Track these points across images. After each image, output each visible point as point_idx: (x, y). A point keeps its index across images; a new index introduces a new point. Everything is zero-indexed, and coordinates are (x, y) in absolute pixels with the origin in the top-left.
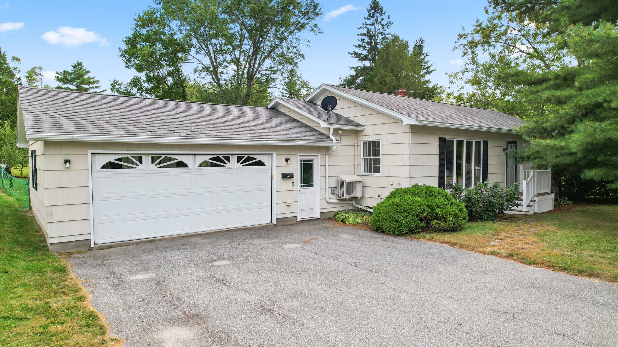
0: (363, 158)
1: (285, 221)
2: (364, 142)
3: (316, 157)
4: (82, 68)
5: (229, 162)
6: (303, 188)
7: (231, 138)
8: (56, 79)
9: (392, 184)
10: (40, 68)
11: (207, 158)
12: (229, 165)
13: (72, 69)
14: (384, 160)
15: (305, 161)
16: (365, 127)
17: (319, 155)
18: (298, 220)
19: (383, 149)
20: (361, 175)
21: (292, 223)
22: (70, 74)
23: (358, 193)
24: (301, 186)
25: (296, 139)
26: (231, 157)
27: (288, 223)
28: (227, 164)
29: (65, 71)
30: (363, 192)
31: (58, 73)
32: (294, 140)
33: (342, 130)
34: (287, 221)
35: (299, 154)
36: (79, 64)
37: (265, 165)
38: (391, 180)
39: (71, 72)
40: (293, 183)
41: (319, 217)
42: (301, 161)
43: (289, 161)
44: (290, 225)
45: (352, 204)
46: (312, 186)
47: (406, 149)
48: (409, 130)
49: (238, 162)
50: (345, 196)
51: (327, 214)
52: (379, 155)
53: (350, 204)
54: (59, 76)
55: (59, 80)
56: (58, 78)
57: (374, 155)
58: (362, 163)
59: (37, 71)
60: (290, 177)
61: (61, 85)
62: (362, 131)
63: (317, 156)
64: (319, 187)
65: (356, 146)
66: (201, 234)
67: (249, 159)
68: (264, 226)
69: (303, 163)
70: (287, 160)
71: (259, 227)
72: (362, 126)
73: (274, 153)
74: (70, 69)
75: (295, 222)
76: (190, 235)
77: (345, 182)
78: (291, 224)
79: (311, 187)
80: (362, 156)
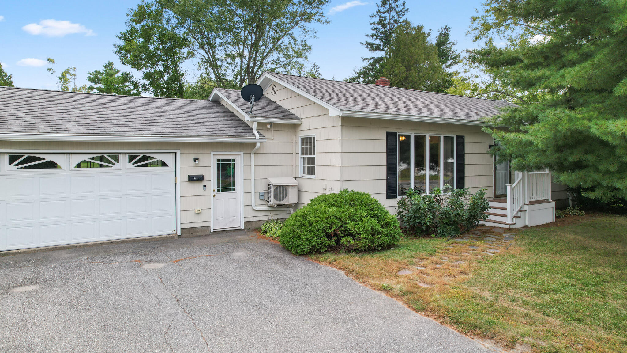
0: (301, 157)
1: (194, 232)
2: (303, 139)
3: (239, 156)
4: (112, 68)
5: (118, 162)
6: (220, 192)
7: (110, 134)
8: (88, 79)
9: (325, 189)
10: (75, 69)
11: (87, 158)
12: (117, 166)
13: (104, 69)
14: (319, 159)
15: (223, 160)
16: (302, 120)
17: (242, 153)
18: (212, 231)
19: (319, 147)
20: (300, 177)
21: (204, 233)
22: (101, 74)
23: (292, 198)
24: (218, 190)
25: (203, 135)
26: (120, 156)
27: (199, 234)
28: (114, 164)
29: (96, 72)
30: (299, 197)
31: (90, 74)
32: (199, 136)
33: (271, 124)
34: (197, 232)
35: (212, 153)
36: (111, 64)
37: (168, 166)
38: (325, 183)
39: (102, 71)
40: (205, 186)
41: (242, 227)
42: (218, 161)
43: (197, 161)
44: (200, 236)
45: (289, 212)
46: (234, 190)
47: (336, 146)
48: (339, 123)
49: (129, 162)
50: (273, 202)
51: (253, 224)
52: (314, 154)
53: (287, 212)
54: (91, 76)
55: (90, 80)
56: (89, 77)
57: (311, 154)
58: (300, 162)
59: (71, 72)
60: (198, 180)
61: (93, 85)
62: (299, 125)
63: (240, 154)
64: (242, 192)
65: (294, 143)
66: (76, 247)
67: (145, 158)
68: (163, 238)
69: (220, 163)
70: (195, 159)
71: (156, 238)
72: (300, 119)
73: (178, 152)
74: (101, 69)
75: (208, 233)
76: (60, 247)
77: (272, 185)
78: (202, 236)
79: (232, 192)
80: (300, 155)
